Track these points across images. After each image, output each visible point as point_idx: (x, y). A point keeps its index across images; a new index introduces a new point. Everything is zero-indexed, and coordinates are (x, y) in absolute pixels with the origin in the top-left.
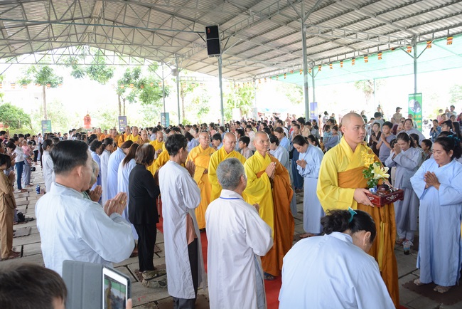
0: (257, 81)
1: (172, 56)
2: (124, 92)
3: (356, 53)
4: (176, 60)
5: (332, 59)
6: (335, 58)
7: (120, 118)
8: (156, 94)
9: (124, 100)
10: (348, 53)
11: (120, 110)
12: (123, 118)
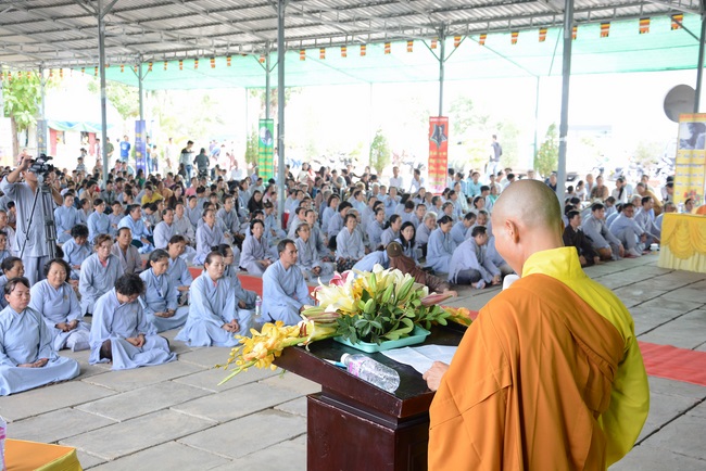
3: (200, 52)
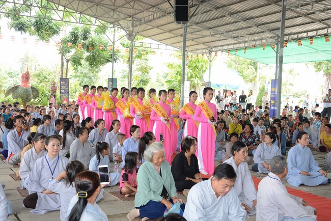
0: (213, 54)
1: (128, 19)
2: (69, 52)
4: (133, 24)
5: (300, 35)
6: (304, 35)
7: (62, 79)
8: (104, 58)
9: (68, 61)
10: (320, 29)
11: (62, 71)
12: (65, 81)
